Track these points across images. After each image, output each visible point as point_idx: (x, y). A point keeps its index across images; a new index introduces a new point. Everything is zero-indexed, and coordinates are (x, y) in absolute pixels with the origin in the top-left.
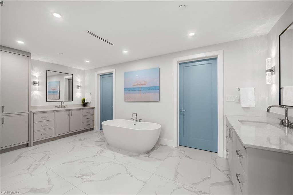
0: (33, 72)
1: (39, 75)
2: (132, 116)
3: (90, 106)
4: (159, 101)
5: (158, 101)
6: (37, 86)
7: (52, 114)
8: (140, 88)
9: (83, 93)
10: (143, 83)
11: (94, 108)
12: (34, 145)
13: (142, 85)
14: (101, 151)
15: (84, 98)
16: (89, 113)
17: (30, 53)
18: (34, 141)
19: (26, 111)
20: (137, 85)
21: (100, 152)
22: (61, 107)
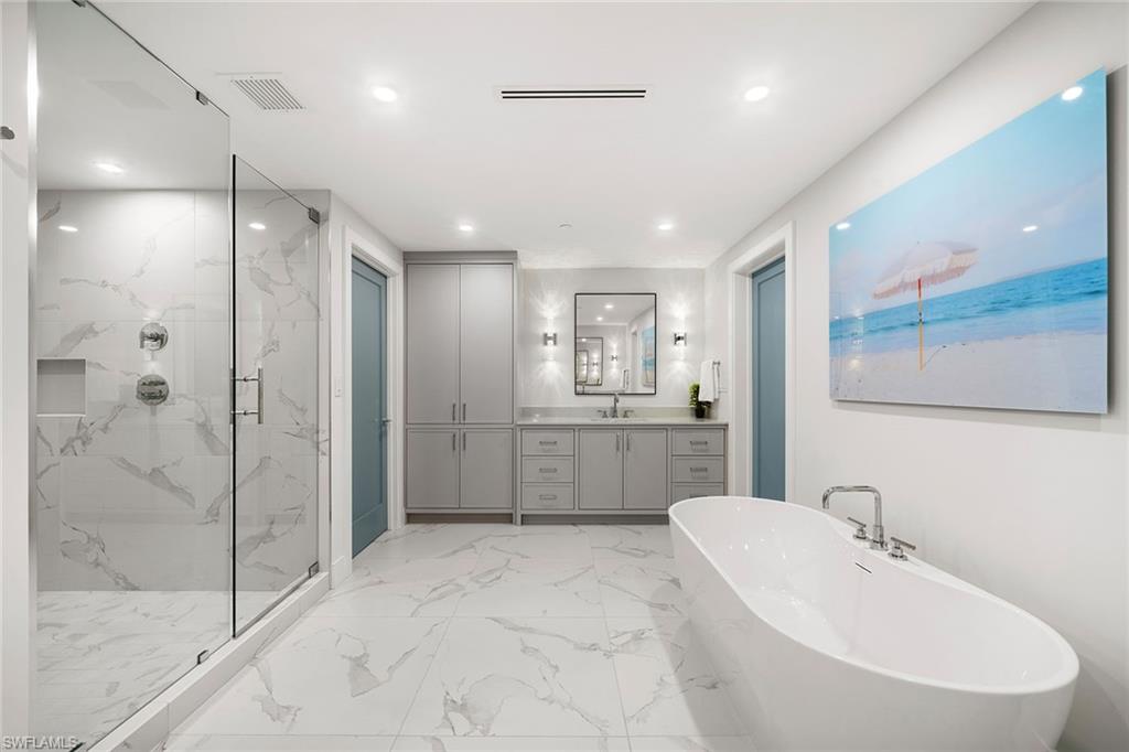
0: (544, 307)
1: (555, 314)
2: (825, 498)
3: (716, 418)
4: (1104, 408)
5: (1098, 415)
6: (550, 348)
7: (568, 436)
8: (921, 307)
9: (694, 361)
10: (941, 265)
11: (725, 427)
12: (522, 524)
13: (935, 278)
14: (638, 637)
15: (697, 383)
16: (704, 447)
17: (516, 252)
18: (523, 512)
19: (507, 421)
20: (903, 286)
21: (628, 637)
22: (614, 413)
